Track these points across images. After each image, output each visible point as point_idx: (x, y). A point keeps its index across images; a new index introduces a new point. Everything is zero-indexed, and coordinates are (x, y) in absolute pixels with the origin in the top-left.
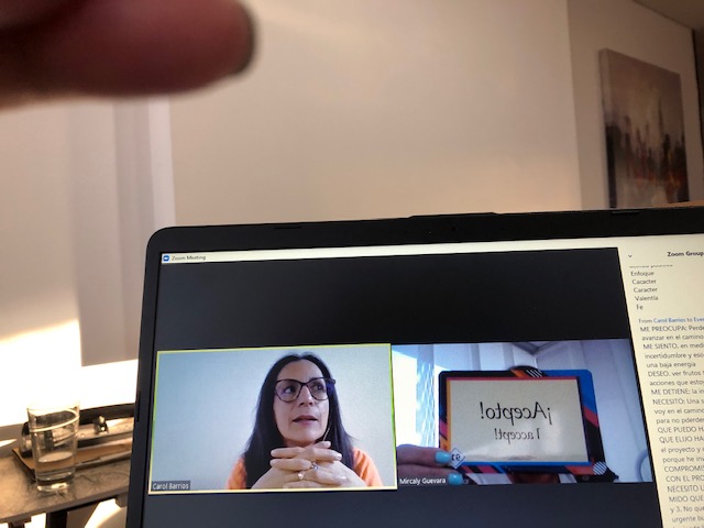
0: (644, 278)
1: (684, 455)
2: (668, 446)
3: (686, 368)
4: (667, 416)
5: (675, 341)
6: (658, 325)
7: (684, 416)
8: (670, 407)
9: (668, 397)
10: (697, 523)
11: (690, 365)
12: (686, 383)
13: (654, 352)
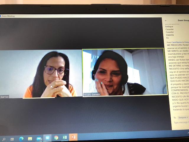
0: (170, 28)
2: (173, 83)
5: (178, 49)
6: (173, 44)
8: (175, 70)
9: (174, 67)
10: (181, 108)
11: (182, 57)
12: (180, 63)
13: (171, 52)
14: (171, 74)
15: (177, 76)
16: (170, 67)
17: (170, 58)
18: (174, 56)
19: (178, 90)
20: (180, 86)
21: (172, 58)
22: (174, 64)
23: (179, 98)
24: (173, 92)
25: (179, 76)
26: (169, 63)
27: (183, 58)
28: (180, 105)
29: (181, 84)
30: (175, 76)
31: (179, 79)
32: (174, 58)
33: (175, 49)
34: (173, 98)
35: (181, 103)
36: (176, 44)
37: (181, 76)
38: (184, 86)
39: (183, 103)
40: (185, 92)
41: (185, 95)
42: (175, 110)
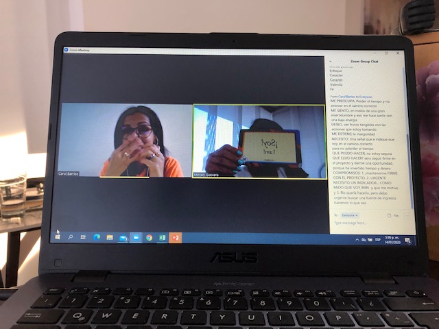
0: (336, 73)
1: (344, 166)
2: (336, 161)
3: (352, 122)
4: (338, 146)
5: (348, 108)
6: (341, 99)
7: (347, 146)
8: (340, 142)
9: (340, 136)
10: (347, 200)
11: (354, 121)
12: (350, 130)
13: (336, 113)
14: (335, 146)
15: (344, 151)
16: (334, 136)
17: (334, 122)
18: (341, 118)
19: (345, 173)
20: (348, 166)
21: (338, 122)
22: (340, 131)
23: (344, 185)
24: (336, 175)
25: (348, 151)
26: (333, 130)
27: (355, 123)
28: (346, 196)
29: (349, 163)
30: (340, 151)
31: (347, 156)
32: (340, 122)
33: (343, 108)
34: (336, 185)
35: (348, 193)
36: (346, 99)
37: (350, 151)
38: (354, 166)
39: (351, 193)
40: (355, 175)
41: (354, 180)
42: (338, 203)
